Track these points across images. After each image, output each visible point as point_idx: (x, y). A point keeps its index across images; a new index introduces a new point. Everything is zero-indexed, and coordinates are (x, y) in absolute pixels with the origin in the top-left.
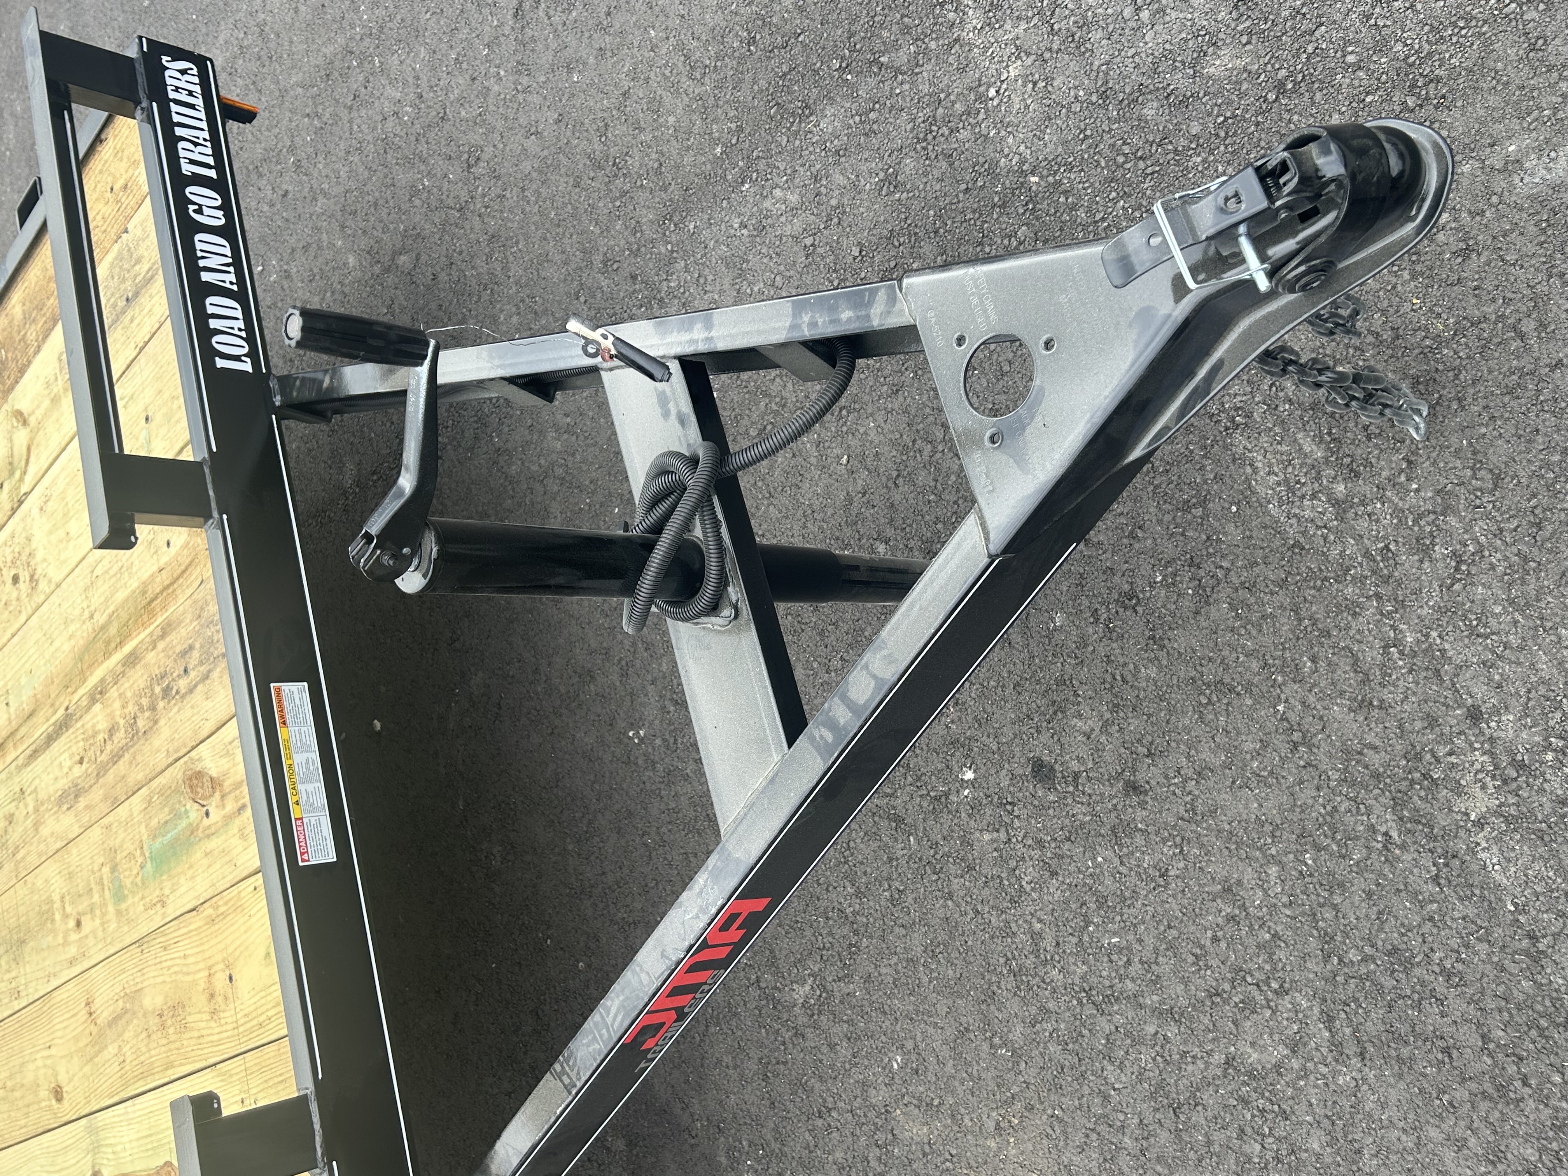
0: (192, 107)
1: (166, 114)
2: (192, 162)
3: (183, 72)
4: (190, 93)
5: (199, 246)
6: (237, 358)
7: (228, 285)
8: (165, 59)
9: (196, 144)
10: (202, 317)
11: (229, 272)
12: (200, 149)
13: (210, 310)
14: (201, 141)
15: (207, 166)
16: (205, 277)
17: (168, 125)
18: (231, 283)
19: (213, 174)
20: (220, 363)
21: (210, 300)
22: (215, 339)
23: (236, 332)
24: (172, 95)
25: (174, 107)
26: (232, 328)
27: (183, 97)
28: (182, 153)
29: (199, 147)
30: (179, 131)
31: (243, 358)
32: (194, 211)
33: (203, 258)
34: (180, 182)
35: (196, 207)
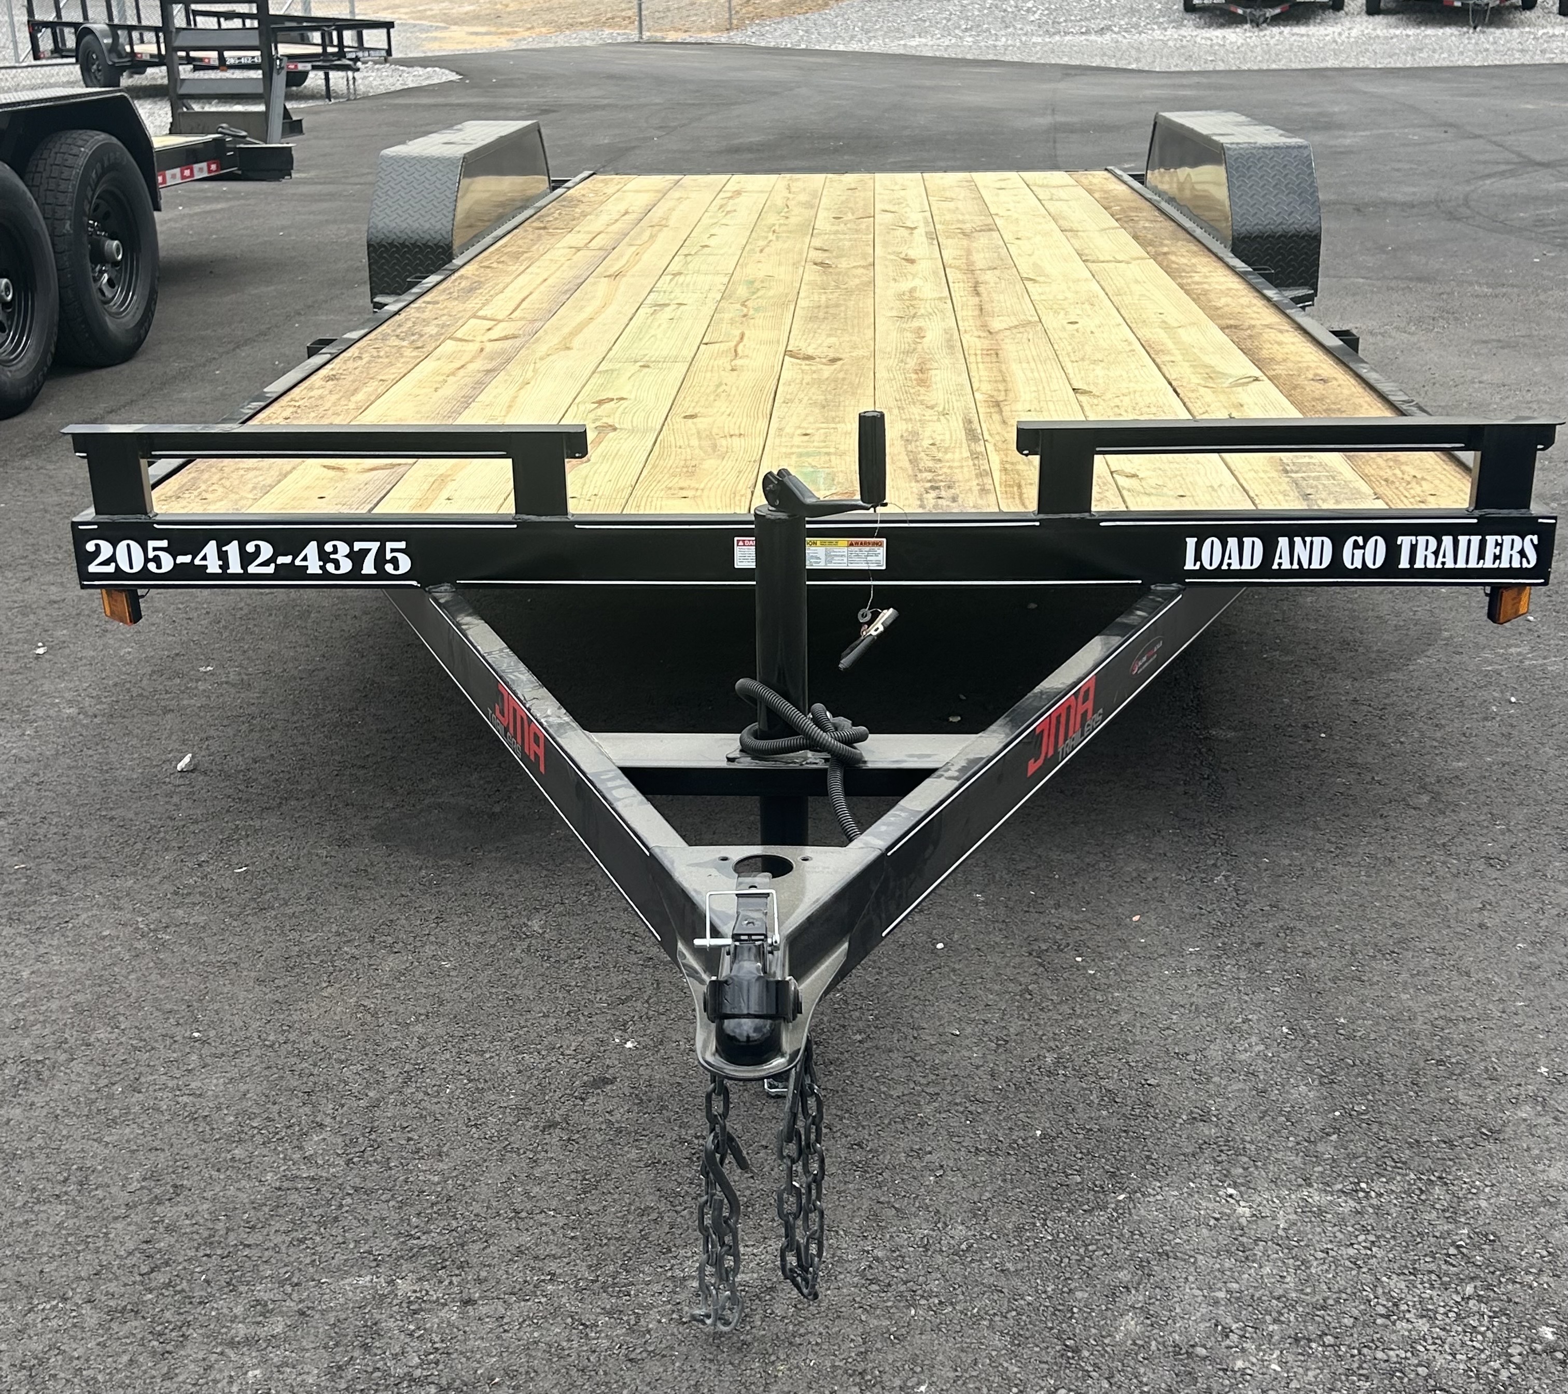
0: (1481, 556)
1: (1468, 530)
2: (1414, 548)
3: (1522, 553)
4: (1497, 557)
5: (1317, 540)
6: (1198, 558)
7: (1277, 561)
8: (1535, 539)
9: (1436, 553)
10: (1241, 533)
11: (1292, 563)
12: (1431, 558)
13: (1247, 541)
14: (1440, 559)
15: (1412, 560)
16: (1283, 542)
17: (1456, 531)
18: (1280, 564)
19: (1404, 564)
20: (1191, 542)
21: (1258, 543)
22: (1217, 542)
23: (1226, 561)
24: (1491, 540)
25: (1476, 540)
26: (1230, 558)
27: (1490, 550)
28: (1422, 539)
29: (1433, 557)
30: (1447, 540)
31: (1198, 563)
32: (1356, 542)
33: (1305, 542)
34: (1390, 533)
35: (1361, 543)
